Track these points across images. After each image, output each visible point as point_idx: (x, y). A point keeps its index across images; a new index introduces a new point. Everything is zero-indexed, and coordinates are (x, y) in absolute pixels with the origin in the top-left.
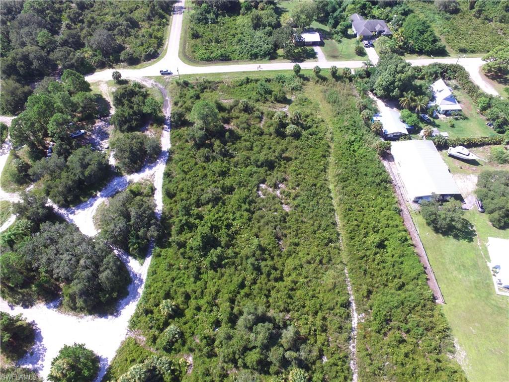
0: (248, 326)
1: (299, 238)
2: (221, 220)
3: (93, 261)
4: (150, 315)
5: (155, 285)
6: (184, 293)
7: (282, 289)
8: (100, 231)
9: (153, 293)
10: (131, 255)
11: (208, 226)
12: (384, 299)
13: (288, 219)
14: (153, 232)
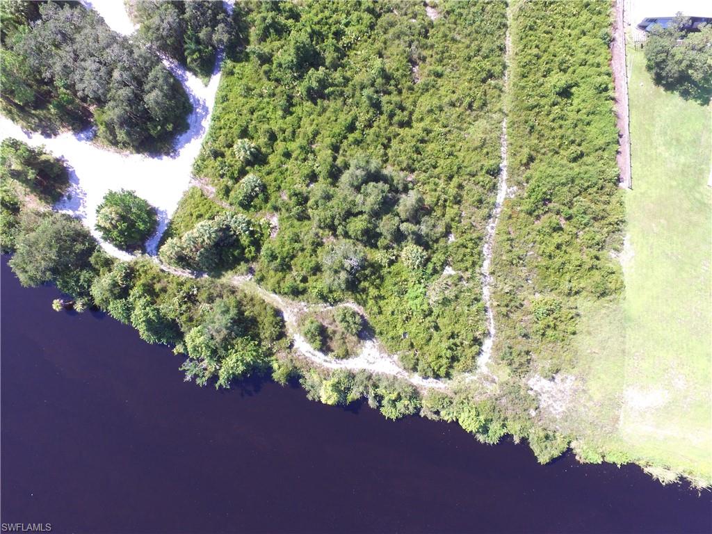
0: (356, 184)
1: (444, 66)
2: (327, 23)
3: (133, 75)
4: (220, 159)
5: (227, 117)
6: (268, 132)
7: (409, 138)
8: (138, 26)
9: (224, 128)
10: (190, 70)
11: (306, 31)
12: (550, 171)
13: (431, 32)
14: (221, 35)
